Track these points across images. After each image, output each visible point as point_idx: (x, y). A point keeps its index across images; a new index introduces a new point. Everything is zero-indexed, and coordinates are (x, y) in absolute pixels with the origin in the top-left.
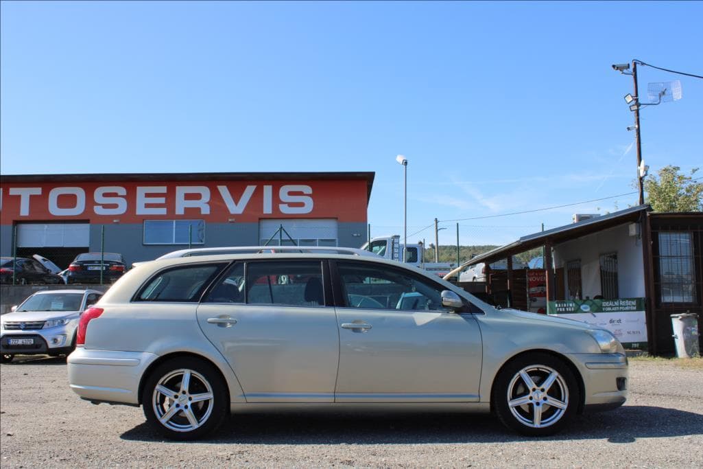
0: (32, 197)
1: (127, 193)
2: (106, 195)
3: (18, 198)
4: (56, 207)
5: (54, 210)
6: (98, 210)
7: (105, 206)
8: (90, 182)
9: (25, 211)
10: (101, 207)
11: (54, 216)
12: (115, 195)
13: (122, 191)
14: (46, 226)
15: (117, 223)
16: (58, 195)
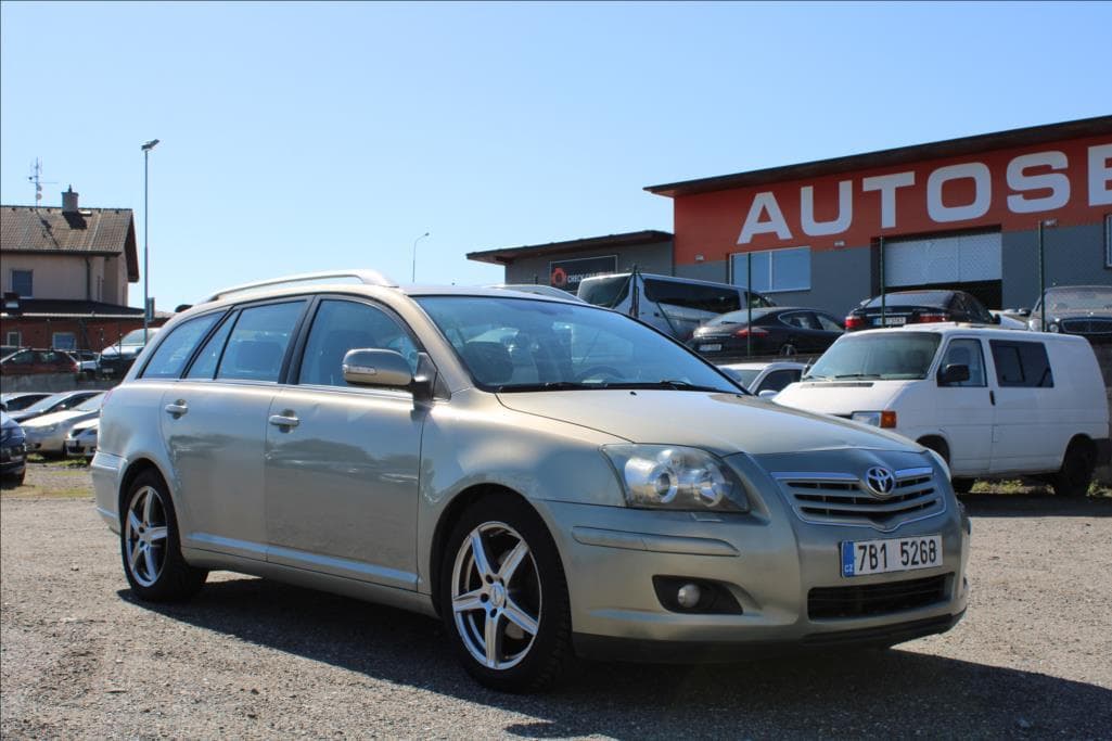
0: (900, 191)
1: (1070, 163)
2: (1028, 172)
3: (877, 194)
4: (941, 205)
5: (939, 212)
6: (1017, 205)
7: (1030, 195)
8: (996, 149)
9: (889, 219)
10: (1021, 196)
11: (937, 223)
12: (1046, 169)
13: (1058, 159)
14: (927, 243)
15: (1053, 226)
16: (943, 181)
